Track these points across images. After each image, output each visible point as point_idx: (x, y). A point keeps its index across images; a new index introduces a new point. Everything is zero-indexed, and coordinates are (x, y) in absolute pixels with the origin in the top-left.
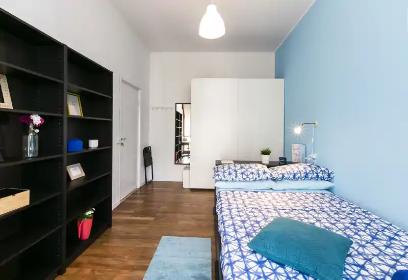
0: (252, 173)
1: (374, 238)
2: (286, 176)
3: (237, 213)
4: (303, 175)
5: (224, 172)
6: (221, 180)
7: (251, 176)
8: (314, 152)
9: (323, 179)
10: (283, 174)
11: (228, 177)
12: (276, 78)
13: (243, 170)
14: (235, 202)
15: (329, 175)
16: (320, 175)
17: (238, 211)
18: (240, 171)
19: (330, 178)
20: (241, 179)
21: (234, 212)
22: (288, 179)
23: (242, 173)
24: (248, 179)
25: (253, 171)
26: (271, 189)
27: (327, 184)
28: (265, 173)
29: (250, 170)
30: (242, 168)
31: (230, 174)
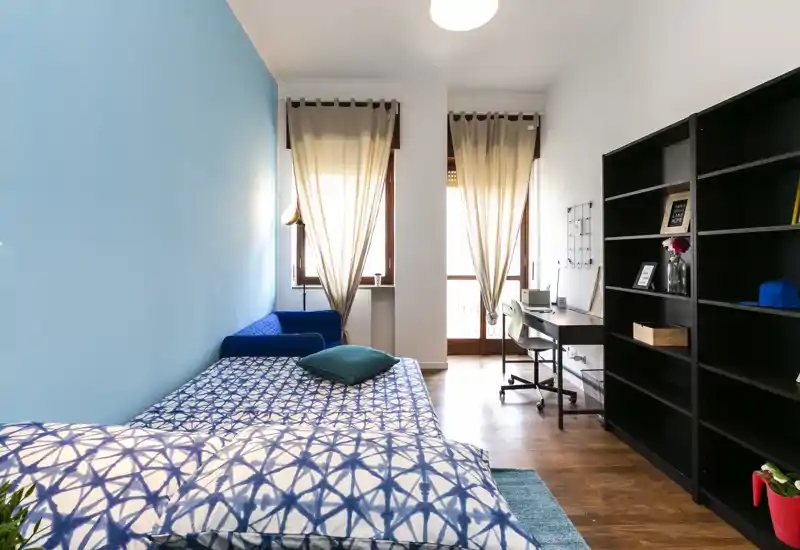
3: (403, 402)
14: (403, 424)
17: (399, 405)
21: (407, 404)
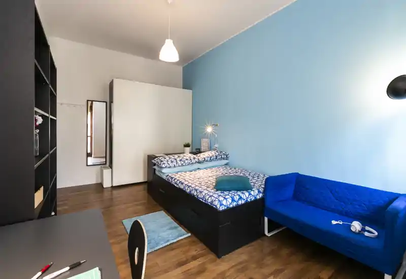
0: (187, 159)
1: (253, 177)
2: (206, 159)
4: (215, 157)
5: (168, 161)
6: (166, 167)
7: (186, 162)
8: (217, 143)
9: (224, 159)
10: (204, 158)
11: (171, 165)
12: (183, 88)
13: (181, 158)
15: (227, 156)
16: (223, 156)
18: (178, 159)
19: (227, 158)
20: (180, 165)
22: (207, 161)
23: (180, 160)
24: (184, 164)
25: (187, 158)
26: (199, 169)
27: (226, 162)
28: (194, 158)
29: (185, 157)
30: (179, 157)
31: (172, 162)
